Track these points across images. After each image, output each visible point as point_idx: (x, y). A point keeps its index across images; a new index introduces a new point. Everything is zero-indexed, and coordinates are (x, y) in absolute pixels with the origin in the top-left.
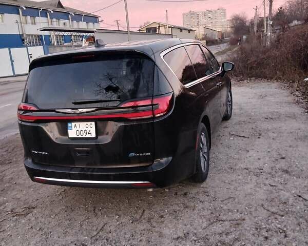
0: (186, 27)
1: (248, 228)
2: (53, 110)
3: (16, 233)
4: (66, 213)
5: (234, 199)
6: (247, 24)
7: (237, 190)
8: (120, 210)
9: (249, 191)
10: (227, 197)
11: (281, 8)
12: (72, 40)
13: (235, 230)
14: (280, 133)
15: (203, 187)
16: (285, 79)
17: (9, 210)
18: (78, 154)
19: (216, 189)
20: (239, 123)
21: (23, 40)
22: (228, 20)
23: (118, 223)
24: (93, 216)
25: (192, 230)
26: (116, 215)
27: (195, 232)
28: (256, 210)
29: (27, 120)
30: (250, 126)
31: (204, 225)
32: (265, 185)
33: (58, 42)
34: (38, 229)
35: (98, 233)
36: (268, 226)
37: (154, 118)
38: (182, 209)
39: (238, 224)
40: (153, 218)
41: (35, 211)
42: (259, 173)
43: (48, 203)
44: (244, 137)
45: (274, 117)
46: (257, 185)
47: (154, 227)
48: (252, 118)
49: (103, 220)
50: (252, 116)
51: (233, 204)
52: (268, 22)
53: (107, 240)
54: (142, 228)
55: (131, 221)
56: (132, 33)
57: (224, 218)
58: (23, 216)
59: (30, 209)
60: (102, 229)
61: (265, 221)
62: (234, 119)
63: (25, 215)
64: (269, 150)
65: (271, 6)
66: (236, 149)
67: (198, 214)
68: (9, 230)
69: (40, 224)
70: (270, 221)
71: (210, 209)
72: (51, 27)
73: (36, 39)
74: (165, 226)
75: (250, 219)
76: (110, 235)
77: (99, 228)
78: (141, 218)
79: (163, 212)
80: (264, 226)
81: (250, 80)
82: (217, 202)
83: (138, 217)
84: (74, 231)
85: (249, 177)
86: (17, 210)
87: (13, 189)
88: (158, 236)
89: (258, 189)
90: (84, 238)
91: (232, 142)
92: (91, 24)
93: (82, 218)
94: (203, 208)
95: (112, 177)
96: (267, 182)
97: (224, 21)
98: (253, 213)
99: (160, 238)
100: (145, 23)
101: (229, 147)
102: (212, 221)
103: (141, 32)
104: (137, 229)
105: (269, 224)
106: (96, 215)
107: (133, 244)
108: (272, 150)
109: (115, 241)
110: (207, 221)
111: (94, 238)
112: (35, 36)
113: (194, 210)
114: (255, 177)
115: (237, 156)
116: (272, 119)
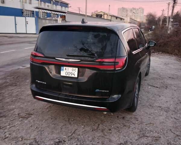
0: (119, 16)
1: (163, 143)
2: (54, 58)
3: (22, 128)
4: (52, 120)
5: (153, 124)
6: (156, 19)
7: (155, 119)
8: (84, 122)
9: (162, 120)
10: (149, 123)
11: (178, 12)
12: (51, 16)
13: (155, 143)
14: (179, 87)
15: (134, 115)
16: (180, 55)
17: (16, 114)
18: (65, 86)
19: (142, 117)
20: (153, 79)
21: (23, 12)
22: (145, 15)
23: (84, 130)
24: (69, 124)
25: (129, 140)
26: (82, 125)
27: (131, 141)
28: (167, 132)
29: (36, 62)
30: (161, 81)
31: (136, 138)
32: (172, 118)
33: (43, 16)
34: (35, 127)
35: (72, 135)
36: (175, 143)
37: (115, 70)
38: (122, 126)
39: (157, 140)
40: (105, 130)
41: (33, 116)
42: (167, 110)
43: (40, 113)
44: (157, 87)
45: (174, 77)
46: (167, 117)
47: (106, 135)
48: (161, 76)
49: (74, 127)
50: (161, 75)
51: (153, 127)
52: (170, 20)
53: (78, 139)
54: (99, 135)
55: (91, 130)
56: (88, 16)
57: (148, 135)
58: (25, 119)
59: (30, 115)
60: (74, 133)
61: (173, 139)
62: (150, 75)
63: (27, 118)
64: (172, 97)
65: (173, 10)
66: (153, 94)
67: (132, 131)
68: (18, 126)
69: (36, 124)
70: (176, 140)
71: (139, 129)
72: (40, 7)
73: (30, 13)
74: (112, 136)
75: (164, 137)
76: (79, 137)
77: (73, 132)
78: (97, 129)
79: (111, 127)
80: (173, 143)
81: (159, 53)
82: (143, 125)
83: (96, 128)
84: (57, 131)
85: (162, 112)
86: (21, 115)
87: (19, 102)
88: (108, 141)
89: (167, 120)
90: (64, 136)
91: (150, 90)
92: (64, 8)
93: (62, 124)
94: (135, 128)
95: (84, 102)
96: (173, 116)
97: (142, 16)
98: (165, 134)
99: (110, 142)
100: (95, 11)
101: (148, 92)
102: (141, 136)
103: (93, 16)
104: (95, 135)
105: (175, 142)
106: (70, 124)
107: (93, 144)
108: (175, 97)
109: (83, 141)
110: (137, 136)
111: (70, 137)
112: (30, 11)
113: (129, 128)
114: (165, 112)
115: (153, 99)
116: (173, 78)
